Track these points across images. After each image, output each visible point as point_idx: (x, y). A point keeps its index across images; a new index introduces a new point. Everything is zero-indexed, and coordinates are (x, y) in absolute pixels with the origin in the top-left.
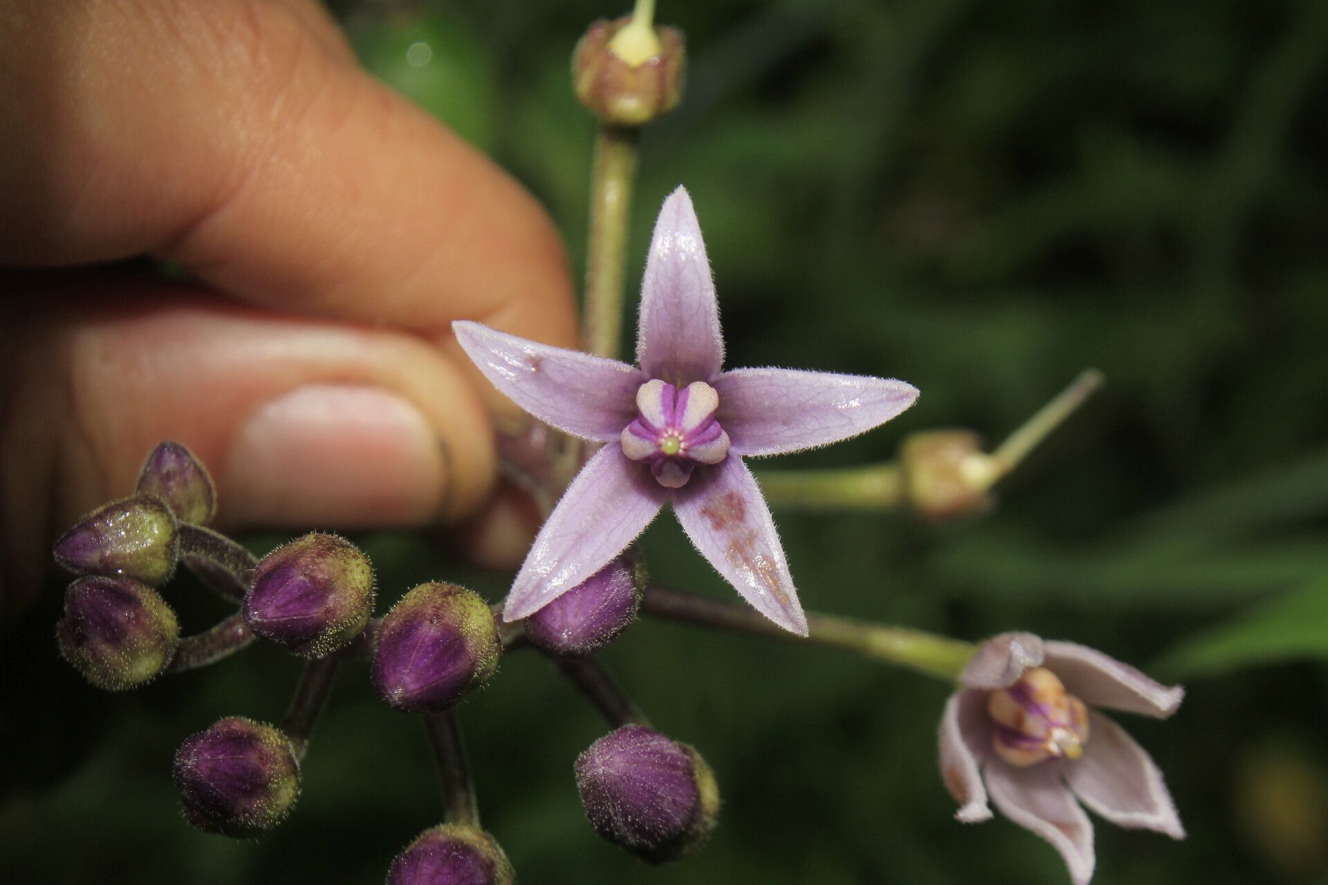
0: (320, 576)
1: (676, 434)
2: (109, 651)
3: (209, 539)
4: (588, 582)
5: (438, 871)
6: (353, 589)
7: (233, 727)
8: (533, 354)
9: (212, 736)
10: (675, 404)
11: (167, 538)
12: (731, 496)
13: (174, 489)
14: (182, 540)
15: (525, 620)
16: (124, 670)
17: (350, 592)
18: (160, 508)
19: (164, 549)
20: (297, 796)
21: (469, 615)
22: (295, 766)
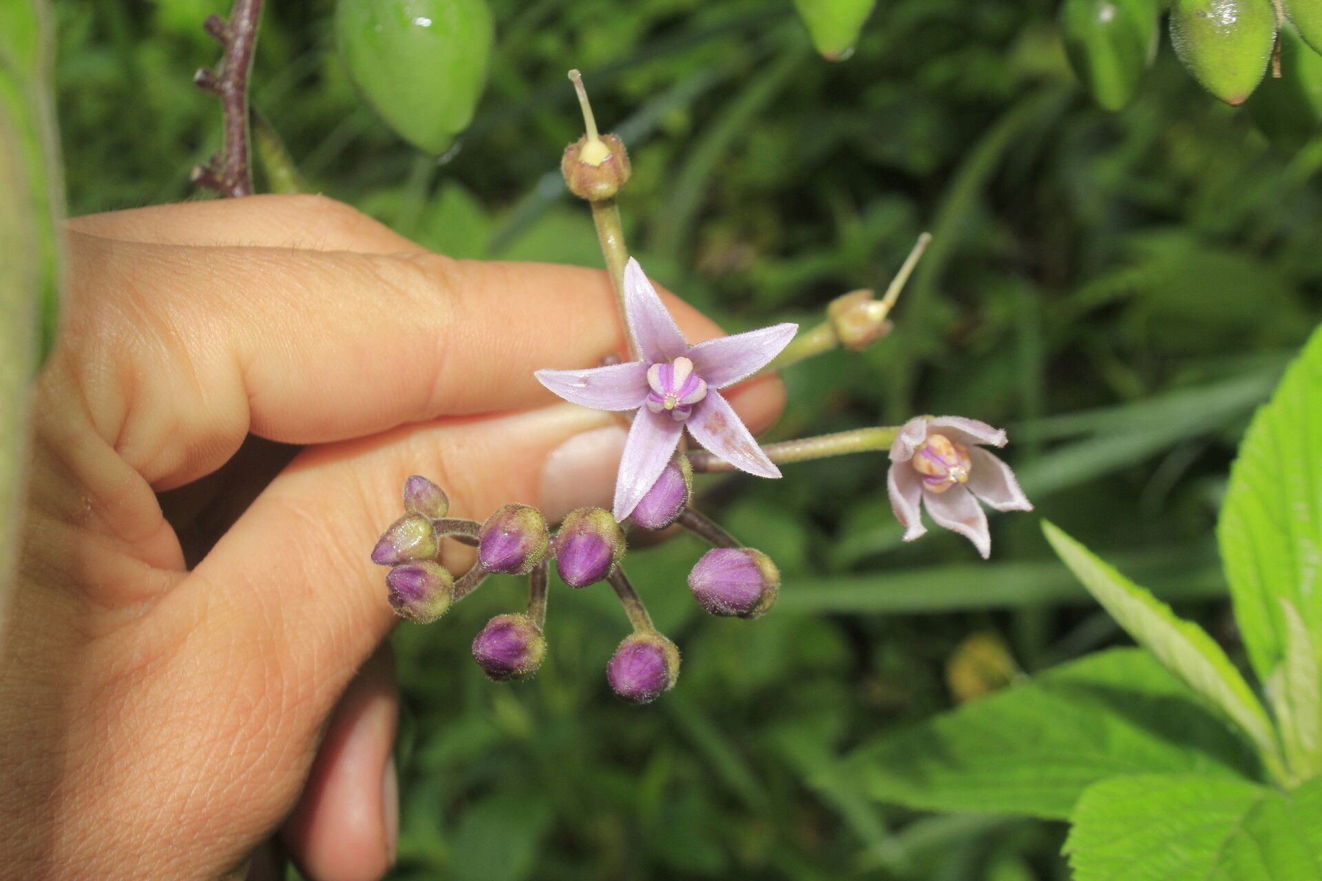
0: (513, 530)
1: (672, 395)
2: (419, 603)
3: (452, 523)
4: (654, 487)
5: (631, 664)
6: (534, 530)
7: (498, 623)
8: (582, 376)
9: (487, 633)
10: (667, 378)
11: (428, 532)
12: (716, 414)
13: (424, 501)
14: (437, 530)
15: (627, 519)
16: (430, 611)
17: (533, 532)
18: (420, 517)
19: (429, 538)
20: (546, 647)
21: (601, 522)
22: (539, 632)
